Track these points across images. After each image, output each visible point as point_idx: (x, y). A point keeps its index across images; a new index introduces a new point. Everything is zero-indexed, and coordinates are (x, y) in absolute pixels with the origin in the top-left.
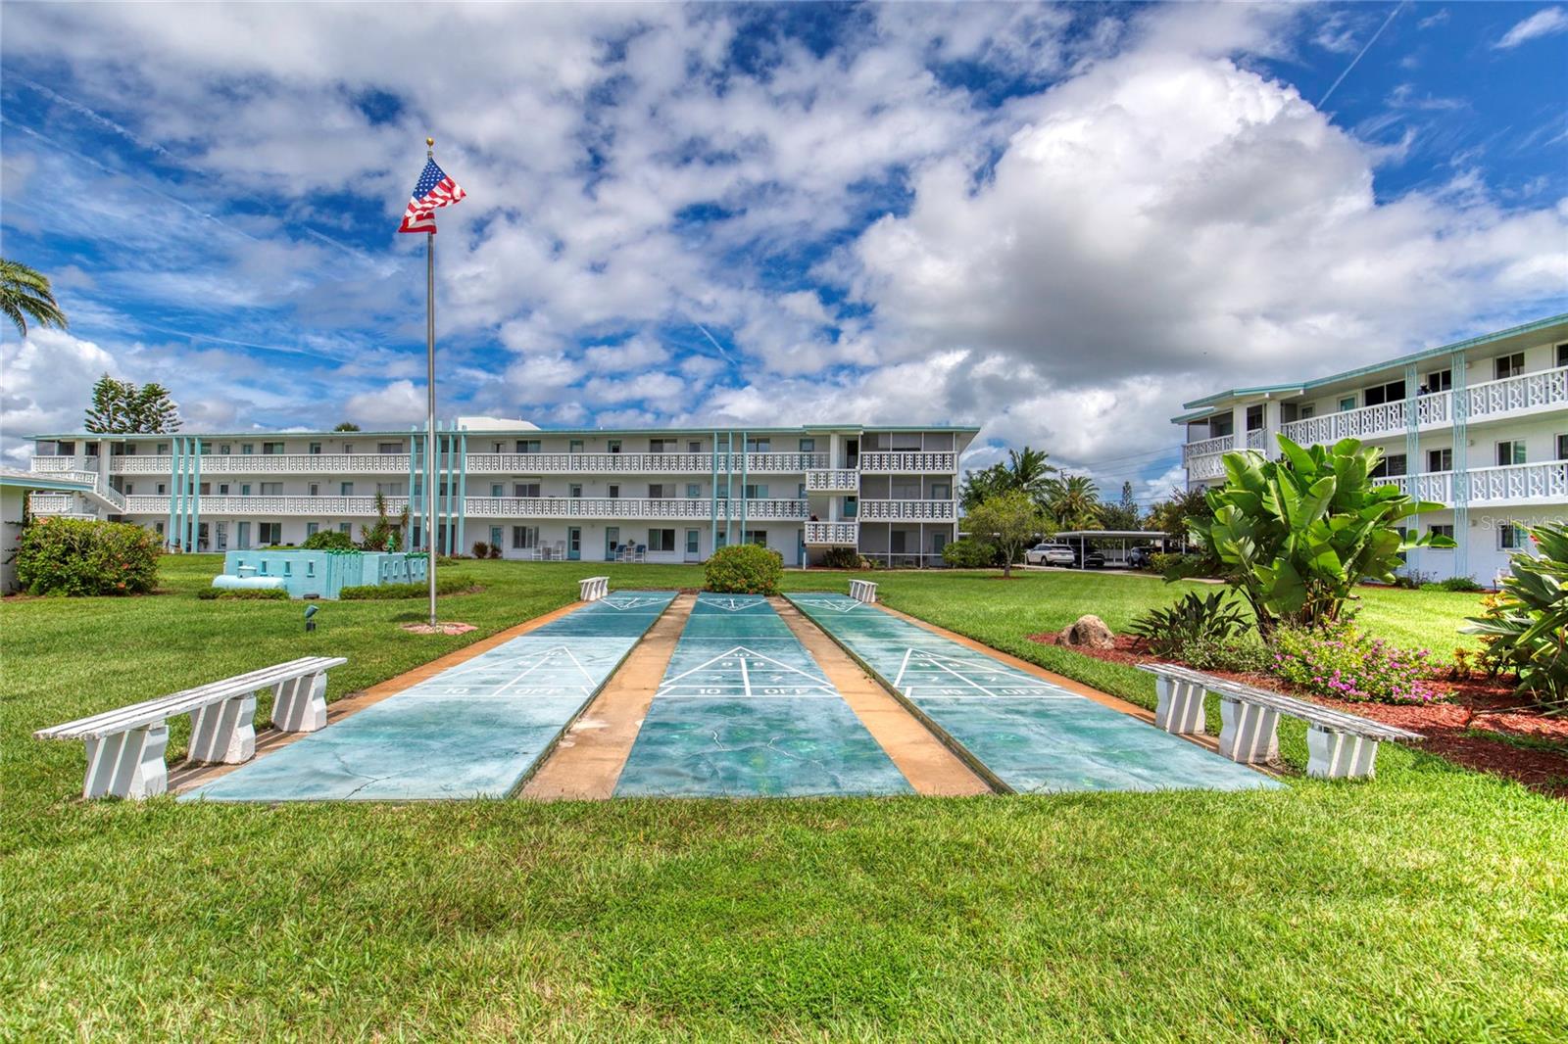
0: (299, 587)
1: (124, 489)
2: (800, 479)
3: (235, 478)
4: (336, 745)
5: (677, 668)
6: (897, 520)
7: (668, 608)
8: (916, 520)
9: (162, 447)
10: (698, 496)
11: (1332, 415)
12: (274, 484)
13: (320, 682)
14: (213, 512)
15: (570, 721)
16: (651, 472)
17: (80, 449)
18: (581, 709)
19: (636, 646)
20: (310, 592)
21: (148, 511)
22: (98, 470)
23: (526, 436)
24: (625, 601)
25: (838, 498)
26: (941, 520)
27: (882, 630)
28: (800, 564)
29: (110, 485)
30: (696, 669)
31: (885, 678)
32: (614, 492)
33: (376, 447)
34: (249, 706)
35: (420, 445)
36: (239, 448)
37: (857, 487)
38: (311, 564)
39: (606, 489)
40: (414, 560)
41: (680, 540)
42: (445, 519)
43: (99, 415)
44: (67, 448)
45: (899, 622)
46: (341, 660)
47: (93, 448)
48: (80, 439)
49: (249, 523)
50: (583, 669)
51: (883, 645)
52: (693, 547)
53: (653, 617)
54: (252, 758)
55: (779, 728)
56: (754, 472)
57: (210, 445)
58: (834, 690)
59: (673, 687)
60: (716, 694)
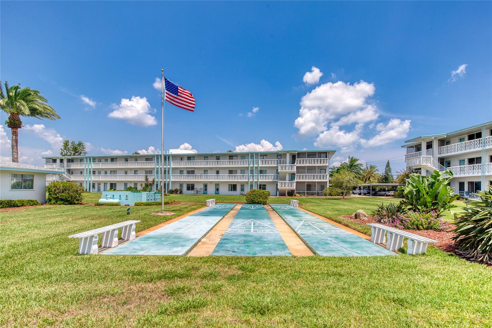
0: (124, 202)
1: (71, 173)
2: (276, 168)
3: (103, 169)
4: (139, 243)
5: (233, 225)
6: (309, 181)
7: (233, 208)
8: (314, 181)
9: (81, 160)
10: (244, 173)
11: (456, 144)
12: (114, 171)
13: (134, 227)
14: (96, 180)
15: (201, 238)
16: (229, 166)
17: (58, 161)
18: (204, 235)
19: (222, 219)
20: (127, 204)
21: (78, 180)
22: (63, 167)
23: (190, 155)
24: (219, 206)
25: (289, 174)
26: (323, 181)
27: (297, 215)
28: (277, 195)
29: (67, 172)
30: (238, 225)
31: (293, 228)
32: (218, 172)
33: (144, 159)
34: (116, 232)
35: (158, 158)
36: (104, 160)
37: (295, 170)
38: (127, 195)
39: (215, 172)
40: (157, 194)
41: (239, 188)
42: (165, 181)
43: (64, 150)
44: (54, 161)
45: (304, 213)
46: (139, 221)
47: (62, 161)
48: (58, 158)
49: (107, 183)
50: (205, 225)
51: (296, 219)
52: (242, 190)
53: (227, 211)
54: (117, 246)
55: (258, 240)
56: (262, 166)
57: (95, 159)
58: (278, 231)
59: (231, 230)
60: (242, 232)
